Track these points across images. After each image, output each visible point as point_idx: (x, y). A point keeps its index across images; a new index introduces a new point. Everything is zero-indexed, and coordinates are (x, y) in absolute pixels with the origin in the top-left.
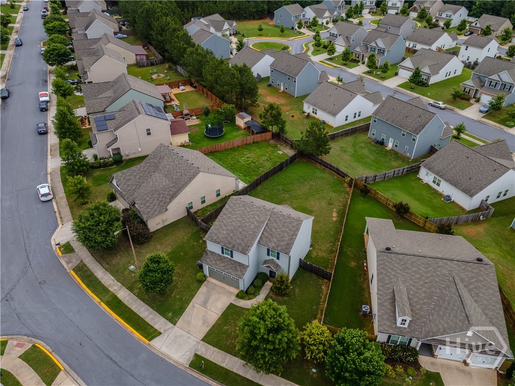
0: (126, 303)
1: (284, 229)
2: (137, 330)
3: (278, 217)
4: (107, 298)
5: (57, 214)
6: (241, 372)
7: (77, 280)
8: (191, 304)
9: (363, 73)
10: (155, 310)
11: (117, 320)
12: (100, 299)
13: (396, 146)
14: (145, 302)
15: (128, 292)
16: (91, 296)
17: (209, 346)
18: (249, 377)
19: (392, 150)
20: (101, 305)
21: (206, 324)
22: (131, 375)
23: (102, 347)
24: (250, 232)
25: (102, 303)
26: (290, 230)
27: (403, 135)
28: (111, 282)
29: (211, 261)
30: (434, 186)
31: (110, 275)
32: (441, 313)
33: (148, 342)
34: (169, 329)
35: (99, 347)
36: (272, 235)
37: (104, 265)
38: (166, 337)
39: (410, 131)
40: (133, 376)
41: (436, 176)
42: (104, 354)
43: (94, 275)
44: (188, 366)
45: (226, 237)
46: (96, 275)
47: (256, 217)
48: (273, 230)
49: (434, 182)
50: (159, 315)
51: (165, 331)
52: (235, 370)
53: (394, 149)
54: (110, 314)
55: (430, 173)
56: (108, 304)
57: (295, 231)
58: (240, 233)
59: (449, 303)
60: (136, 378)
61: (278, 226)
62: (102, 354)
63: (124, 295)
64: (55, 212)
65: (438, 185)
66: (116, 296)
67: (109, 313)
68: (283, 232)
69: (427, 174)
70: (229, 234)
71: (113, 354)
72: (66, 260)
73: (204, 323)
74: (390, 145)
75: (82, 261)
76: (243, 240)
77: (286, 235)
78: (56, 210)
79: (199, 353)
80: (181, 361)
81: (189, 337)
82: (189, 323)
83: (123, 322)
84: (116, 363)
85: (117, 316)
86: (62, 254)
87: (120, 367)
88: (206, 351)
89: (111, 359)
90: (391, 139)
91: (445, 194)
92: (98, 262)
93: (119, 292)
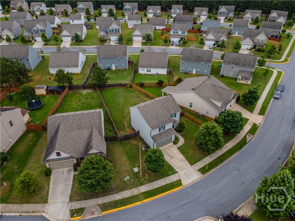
0: (150, 189)
1: (170, 103)
2: (172, 189)
3: (163, 101)
4: (141, 197)
5: (23, 214)
6: (213, 159)
7: (114, 211)
8: (169, 162)
9: (43, 46)
10: (164, 178)
11: (160, 197)
12: (140, 201)
13: (117, 67)
14: (156, 180)
15: (144, 186)
16: (134, 206)
17: (195, 164)
18: (216, 157)
19: (116, 70)
20: (144, 202)
21: (184, 161)
22: (199, 198)
23: (176, 207)
24: (163, 113)
25: (144, 201)
26: (172, 102)
27: (119, 60)
28: (129, 193)
29: (158, 139)
30: (149, 73)
31: (123, 192)
32: (221, 95)
33: (182, 186)
34: (179, 175)
35: (175, 209)
36: (169, 109)
37: (112, 193)
38: (183, 178)
39: (122, 56)
40: (200, 197)
41: (148, 68)
42: (180, 207)
43: (117, 200)
44: (203, 175)
45: (158, 122)
46: (117, 199)
47: (157, 107)
48: (167, 107)
49: (147, 71)
50: (168, 177)
51: (179, 177)
52: (211, 161)
53: (116, 69)
54: (154, 199)
55: (144, 69)
56: (146, 198)
57: (174, 101)
58: (160, 116)
59: (220, 91)
60: (201, 197)
61: (167, 104)
62: (180, 208)
63: (143, 189)
64: (20, 215)
65: (150, 71)
66: (143, 192)
67: (152, 199)
68: (171, 104)
69: (143, 70)
70: (157, 121)
71: (183, 203)
72: (89, 215)
73: (183, 161)
74: (114, 68)
75: (98, 205)
76: (165, 118)
77: (173, 105)
78: (18, 214)
79: (198, 169)
80: (199, 177)
81: (187, 170)
82: (179, 167)
83: (163, 194)
84: (189, 203)
85: (158, 195)
86: (81, 216)
87: (192, 201)
88: (197, 166)
89: (185, 204)
90: (112, 65)
91: (155, 73)
92: (106, 195)
93: (140, 190)
